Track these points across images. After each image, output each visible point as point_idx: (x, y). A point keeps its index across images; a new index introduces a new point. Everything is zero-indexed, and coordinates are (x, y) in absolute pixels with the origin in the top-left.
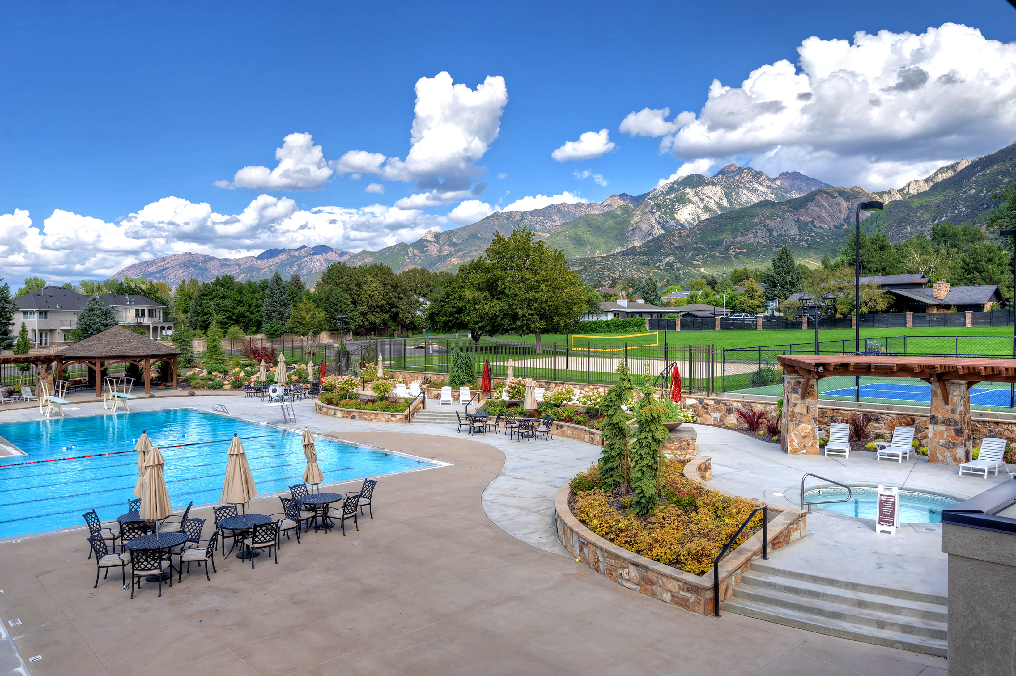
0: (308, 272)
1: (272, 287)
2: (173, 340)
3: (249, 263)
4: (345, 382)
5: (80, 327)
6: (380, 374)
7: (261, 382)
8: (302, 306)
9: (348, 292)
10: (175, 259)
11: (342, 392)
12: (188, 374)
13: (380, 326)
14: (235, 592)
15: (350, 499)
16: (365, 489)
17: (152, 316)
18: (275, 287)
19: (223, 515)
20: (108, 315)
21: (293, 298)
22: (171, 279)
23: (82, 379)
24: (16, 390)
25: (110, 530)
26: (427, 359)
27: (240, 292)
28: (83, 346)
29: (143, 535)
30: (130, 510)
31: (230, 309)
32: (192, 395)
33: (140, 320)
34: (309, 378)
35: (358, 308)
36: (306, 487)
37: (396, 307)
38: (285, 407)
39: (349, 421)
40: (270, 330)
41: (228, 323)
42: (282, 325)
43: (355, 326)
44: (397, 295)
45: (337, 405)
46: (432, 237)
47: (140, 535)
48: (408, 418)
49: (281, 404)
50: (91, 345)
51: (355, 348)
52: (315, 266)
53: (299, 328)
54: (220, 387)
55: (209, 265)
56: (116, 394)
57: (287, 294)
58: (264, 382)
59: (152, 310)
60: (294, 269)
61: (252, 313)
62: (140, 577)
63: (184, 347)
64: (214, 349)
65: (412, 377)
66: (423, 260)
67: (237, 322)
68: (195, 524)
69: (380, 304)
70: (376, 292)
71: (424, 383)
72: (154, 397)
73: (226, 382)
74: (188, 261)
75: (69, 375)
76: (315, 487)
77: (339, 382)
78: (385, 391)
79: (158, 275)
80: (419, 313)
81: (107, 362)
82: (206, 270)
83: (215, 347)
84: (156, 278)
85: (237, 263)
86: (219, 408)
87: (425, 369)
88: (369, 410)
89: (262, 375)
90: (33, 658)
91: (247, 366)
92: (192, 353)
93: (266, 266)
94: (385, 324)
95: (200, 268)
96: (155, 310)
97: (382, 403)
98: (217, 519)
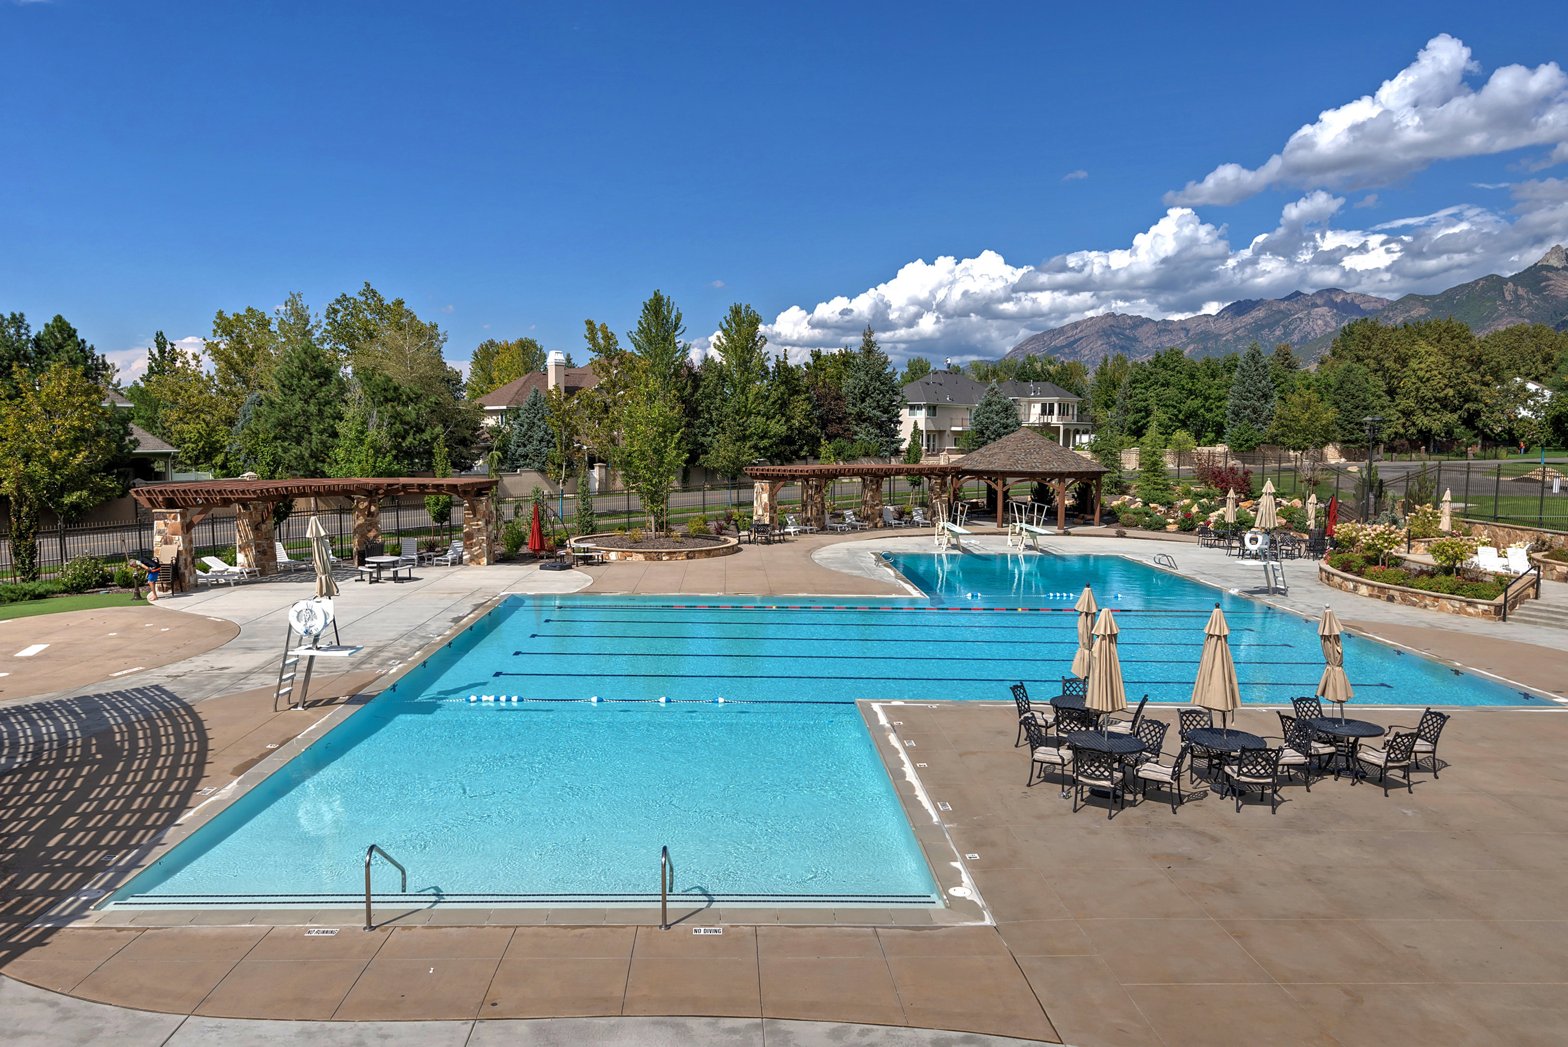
0: (1302, 338)
1: (1245, 366)
2: (1095, 452)
3: (1202, 327)
4: (1377, 535)
5: (974, 428)
6: (1445, 524)
7: (1226, 525)
8: (1295, 398)
9: (1380, 373)
10: (1092, 325)
11: (1370, 553)
12: (1115, 503)
13: (1439, 435)
14: (1215, 840)
15: (1400, 737)
16: (1425, 725)
17: (1064, 415)
18: (1250, 367)
19: (1191, 723)
20: (1009, 412)
21: (1278, 386)
22: (1084, 356)
23: (979, 501)
24: (906, 510)
25: (1043, 714)
26: (1545, 503)
27: (1192, 376)
28: (982, 455)
29: (1083, 729)
30: (1064, 692)
31: (1174, 403)
32: (1121, 535)
33: (1047, 419)
34: (1308, 523)
35: (1398, 401)
36: (1318, 704)
37: (1476, 400)
38: (1269, 568)
39: (1381, 604)
40: (1238, 439)
41: (1171, 426)
42: (1259, 430)
43: (1389, 436)
44: (1478, 377)
45: (1360, 574)
46: (1561, 260)
47: (1080, 729)
48: (1501, 613)
49: (1264, 563)
50: (992, 455)
51: (1396, 475)
52: (1315, 327)
53: (1288, 437)
54: (1159, 526)
55: (1141, 333)
56: (1024, 525)
57: (1269, 379)
58: (1232, 524)
59: (1064, 405)
60: (1277, 333)
61: (1210, 410)
62: (1084, 784)
63: (1109, 462)
64: (1153, 467)
65: (1509, 535)
66: (1537, 307)
67: (1184, 425)
68: (1155, 728)
69: (1442, 395)
70: (1436, 373)
71: (1535, 550)
72: (1069, 534)
73: (1171, 521)
74: (1111, 326)
75: (964, 495)
76: (1337, 708)
77: (1365, 535)
78: (1456, 558)
79: (1066, 350)
80: (1524, 413)
81: (1010, 480)
82: (1135, 339)
83: (1155, 464)
84: (1064, 354)
85: (1184, 326)
86: (1164, 560)
87: (1541, 525)
88: (1421, 588)
89: (1228, 512)
90: (970, 855)
91: (1203, 497)
92: (1120, 471)
93: (1230, 329)
94: (1449, 433)
95: (1128, 338)
96: (1068, 405)
97: (1449, 578)
98: (1182, 727)
